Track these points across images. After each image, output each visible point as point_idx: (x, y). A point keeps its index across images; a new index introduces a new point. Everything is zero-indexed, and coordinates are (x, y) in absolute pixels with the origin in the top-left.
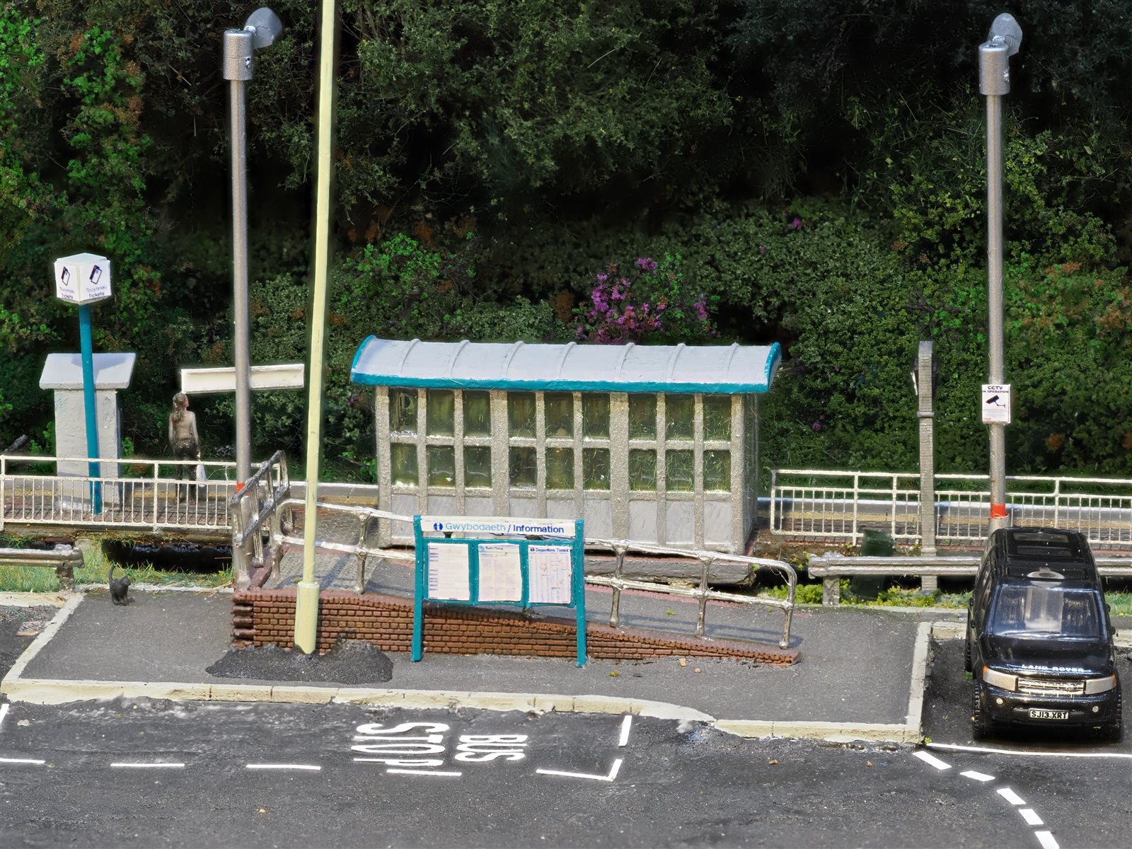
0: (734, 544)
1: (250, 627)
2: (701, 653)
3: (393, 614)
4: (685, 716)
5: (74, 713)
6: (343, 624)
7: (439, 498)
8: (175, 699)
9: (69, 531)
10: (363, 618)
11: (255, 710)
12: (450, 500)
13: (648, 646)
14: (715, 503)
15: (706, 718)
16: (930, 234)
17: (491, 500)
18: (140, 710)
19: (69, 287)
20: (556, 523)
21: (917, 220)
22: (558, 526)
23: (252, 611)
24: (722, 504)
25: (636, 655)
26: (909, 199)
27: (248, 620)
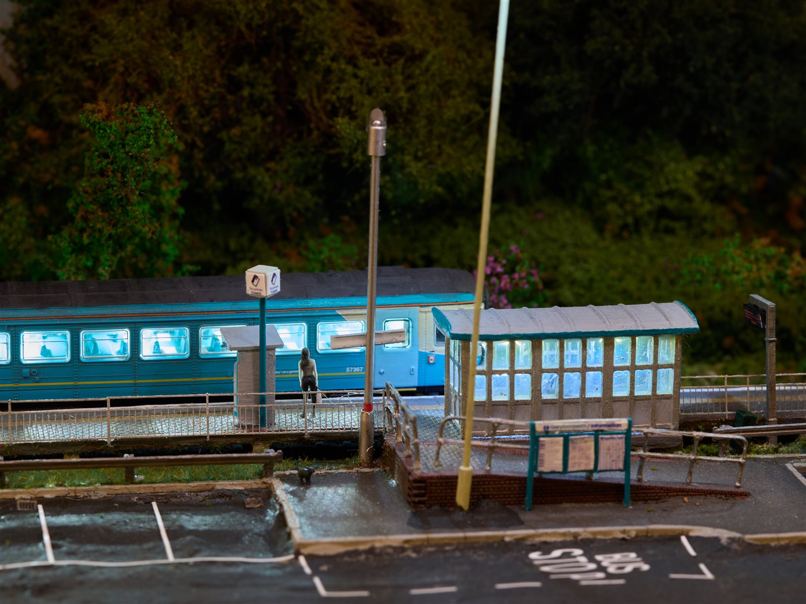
0: (673, 424)
1: (423, 495)
2: (694, 493)
3: (512, 482)
4: (724, 535)
5: (346, 559)
6: (481, 490)
7: (499, 407)
8: (407, 546)
9: (251, 439)
10: (494, 486)
11: (457, 549)
12: (505, 407)
13: (663, 491)
14: (662, 400)
15: (736, 535)
16: (630, 220)
17: (530, 406)
18: (387, 554)
19: (258, 287)
20: (616, 420)
21: (620, 212)
22: (618, 423)
23: (426, 486)
24: (667, 401)
25: (657, 497)
26: (614, 199)
27: (423, 491)
